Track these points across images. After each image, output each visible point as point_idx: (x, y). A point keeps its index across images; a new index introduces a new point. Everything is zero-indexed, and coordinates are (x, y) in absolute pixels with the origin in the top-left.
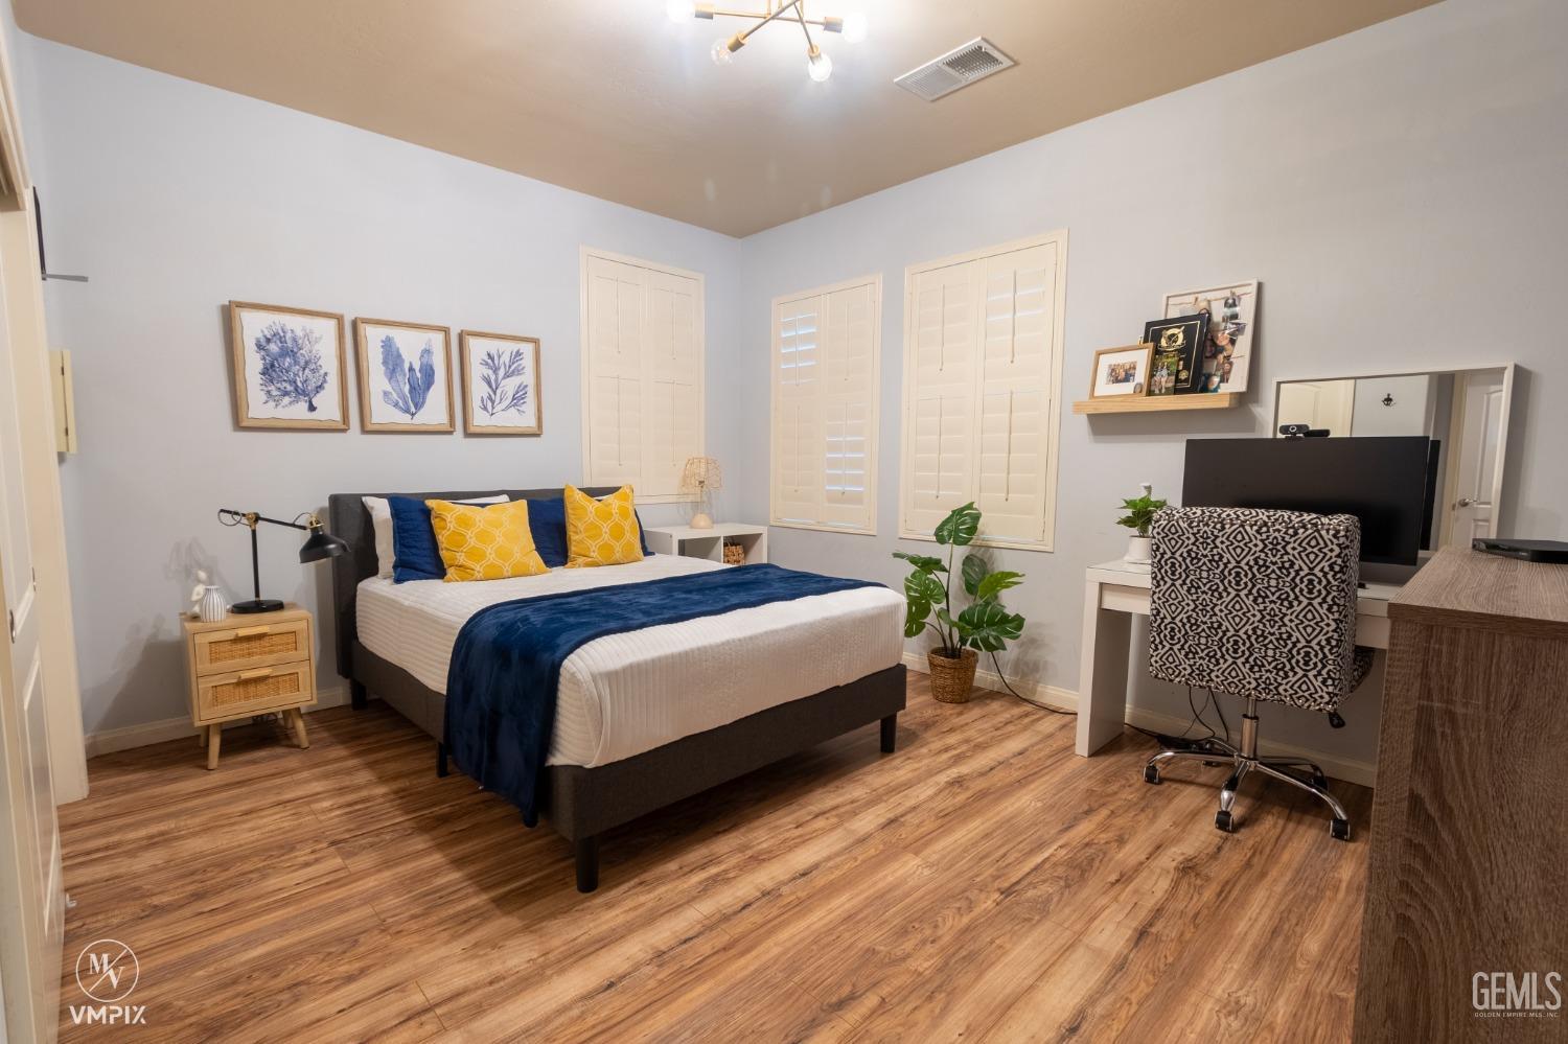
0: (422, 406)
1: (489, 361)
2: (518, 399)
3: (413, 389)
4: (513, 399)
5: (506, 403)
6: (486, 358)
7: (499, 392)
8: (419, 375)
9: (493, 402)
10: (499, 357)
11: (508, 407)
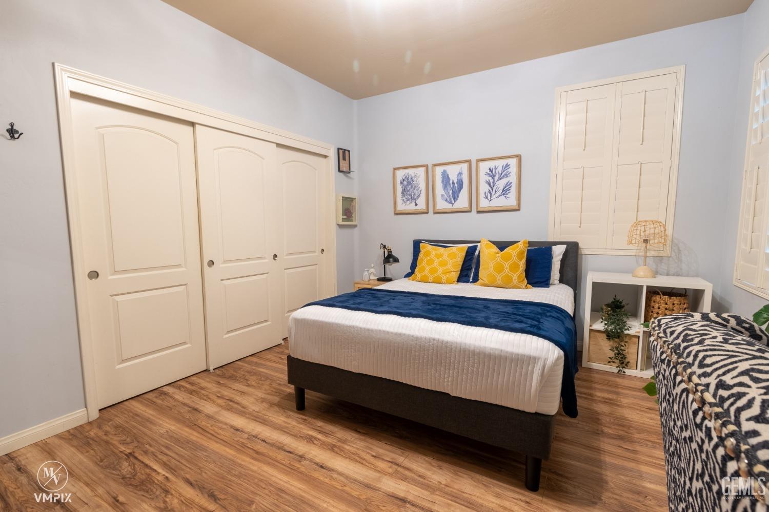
0: (457, 199)
1: (490, 173)
2: (505, 191)
3: (453, 192)
4: (503, 191)
5: (498, 194)
6: (488, 171)
7: (495, 188)
8: (456, 185)
9: (491, 194)
10: (496, 169)
11: (499, 196)
